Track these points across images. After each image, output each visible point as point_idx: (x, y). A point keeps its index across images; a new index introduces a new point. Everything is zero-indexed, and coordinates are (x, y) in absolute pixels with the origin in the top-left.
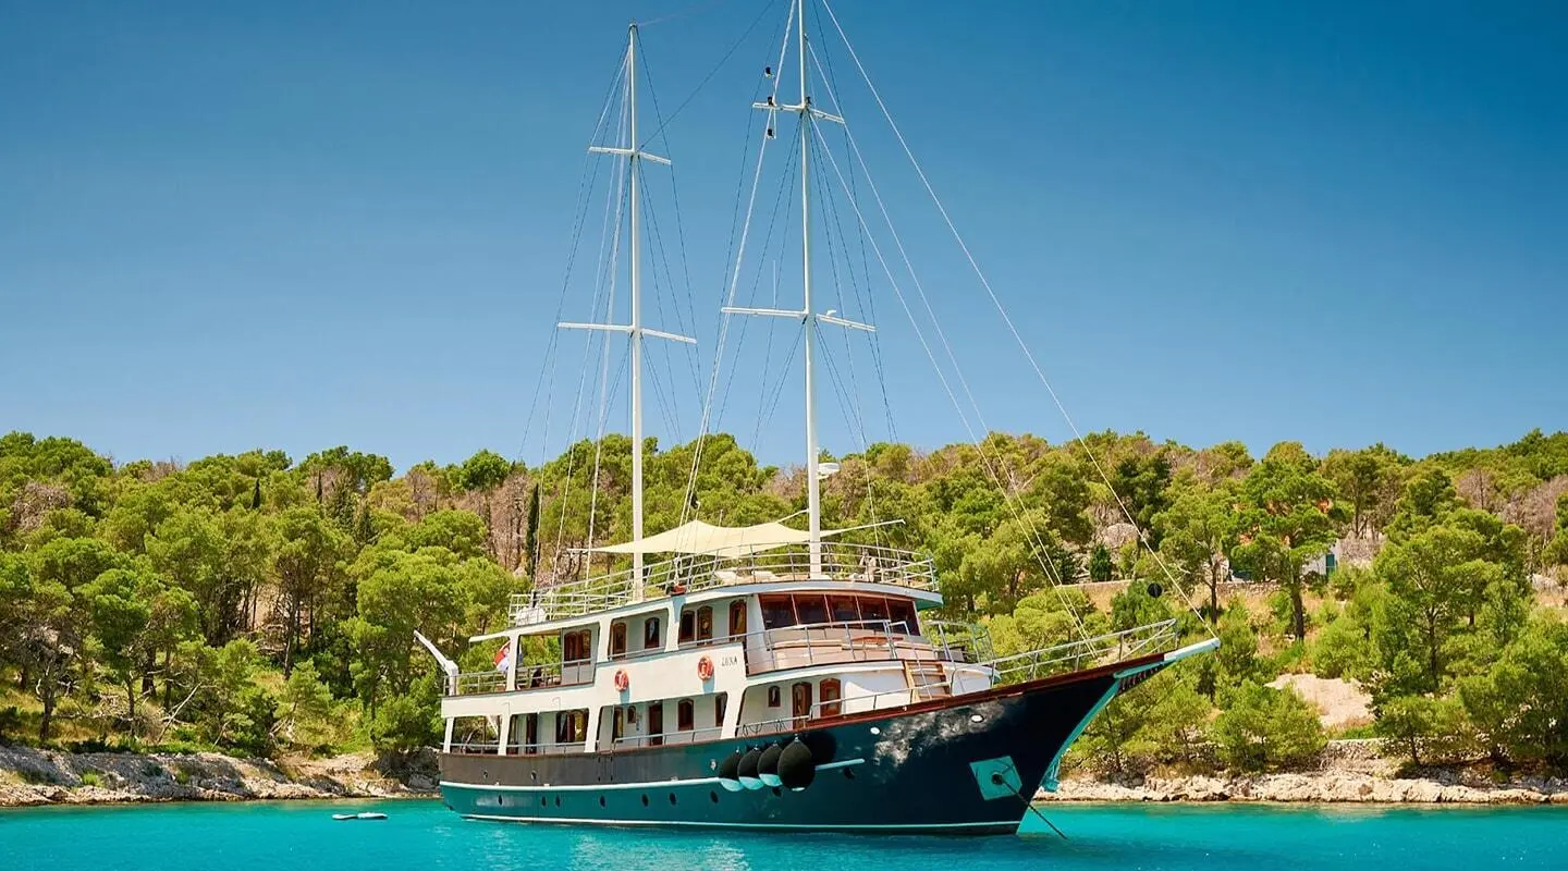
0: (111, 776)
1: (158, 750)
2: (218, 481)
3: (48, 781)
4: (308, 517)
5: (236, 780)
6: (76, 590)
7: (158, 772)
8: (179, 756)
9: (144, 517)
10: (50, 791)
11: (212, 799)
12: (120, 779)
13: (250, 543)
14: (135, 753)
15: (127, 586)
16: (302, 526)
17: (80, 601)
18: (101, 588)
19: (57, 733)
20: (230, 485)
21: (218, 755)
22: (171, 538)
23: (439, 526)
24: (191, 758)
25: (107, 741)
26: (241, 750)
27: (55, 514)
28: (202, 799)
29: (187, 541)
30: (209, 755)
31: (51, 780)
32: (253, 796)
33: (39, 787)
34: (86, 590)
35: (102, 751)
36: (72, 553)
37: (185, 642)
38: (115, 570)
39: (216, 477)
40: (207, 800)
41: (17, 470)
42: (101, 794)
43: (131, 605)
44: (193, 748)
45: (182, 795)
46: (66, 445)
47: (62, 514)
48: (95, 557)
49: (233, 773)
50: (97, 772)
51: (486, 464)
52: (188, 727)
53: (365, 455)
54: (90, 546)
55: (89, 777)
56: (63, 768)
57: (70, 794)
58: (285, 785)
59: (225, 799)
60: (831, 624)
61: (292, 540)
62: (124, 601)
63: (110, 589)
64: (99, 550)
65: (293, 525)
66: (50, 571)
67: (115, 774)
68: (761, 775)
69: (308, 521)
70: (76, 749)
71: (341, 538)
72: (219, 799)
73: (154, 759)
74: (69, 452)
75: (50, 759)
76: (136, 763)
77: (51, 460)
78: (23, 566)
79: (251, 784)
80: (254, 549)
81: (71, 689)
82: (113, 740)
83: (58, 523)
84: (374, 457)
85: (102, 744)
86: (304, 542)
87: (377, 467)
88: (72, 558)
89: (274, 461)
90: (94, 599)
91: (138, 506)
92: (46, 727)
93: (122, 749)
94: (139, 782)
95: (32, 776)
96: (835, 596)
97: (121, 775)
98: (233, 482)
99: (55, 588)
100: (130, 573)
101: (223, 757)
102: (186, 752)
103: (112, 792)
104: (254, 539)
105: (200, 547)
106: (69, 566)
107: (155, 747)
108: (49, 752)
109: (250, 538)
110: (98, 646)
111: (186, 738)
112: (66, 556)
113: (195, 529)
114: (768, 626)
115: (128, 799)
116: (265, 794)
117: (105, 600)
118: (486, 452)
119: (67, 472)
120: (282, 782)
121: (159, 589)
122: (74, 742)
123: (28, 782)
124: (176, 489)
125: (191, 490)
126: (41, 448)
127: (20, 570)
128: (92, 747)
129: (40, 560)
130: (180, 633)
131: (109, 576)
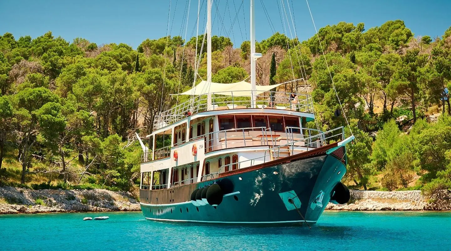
0: (50, 200)
1: (75, 188)
2: (124, 55)
3: (19, 202)
4: (157, 73)
5: (111, 202)
6: (33, 112)
7: (73, 198)
8: (85, 190)
9: (74, 76)
10: (19, 207)
11: (96, 211)
12: (54, 201)
13: (123, 87)
14: (64, 189)
15: (56, 110)
16: (154, 77)
17: (34, 118)
18: (44, 111)
19: (30, 180)
20: (130, 57)
21: (104, 190)
22: (84, 86)
23: (225, 75)
24: (91, 192)
25: (51, 183)
26: (116, 188)
27: (30, 76)
28: (91, 211)
29: (91, 87)
30: (99, 190)
31: (20, 202)
32: (118, 210)
33: (14, 205)
34: (37, 112)
35: (48, 189)
36: (31, 95)
37: (85, 137)
38: (51, 103)
39: (124, 53)
40: (93, 211)
41: (18, 55)
42: (43, 208)
43: (57, 120)
44: (93, 187)
45: (81, 209)
46: (45, 41)
47: (33, 76)
48: (41, 96)
49: (110, 198)
50: (43, 198)
51: (278, 40)
52: (94, 177)
53: (219, 37)
54: (39, 91)
55: (40, 201)
56: (27, 196)
57: (28, 209)
58: (135, 204)
59: (102, 211)
60: (253, 128)
61: (149, 84)
62: (54, 117)
63: (48, 112)
64: (44, 93)
65: (149, 77)
66: (22, 103)
67: (52, 199)
68: (202, 199)
69: (156, 75)
70: (36, 187)
71: (176, 83)
72: (99, 211)
73: (73, 192)
74: (46, 45)
75: (21, 192)
76: (63, 193)
77: (38, 49)
78: (7, 102)
79: (118, 204)
80: (125, 90)
81: (42, 159)
82: (55, 183)
83: (33, 80)
84: (223, 38)
85: (48, 185)
86: (154, 85)
87: (224, 43)
88: (31, 97)
89: (176, 41)
90: (40, 116)
91: (72, 71)
92: (24, 177)
93: (59, 187)
94: (63, 203)
95: (11, 200)
96: (256, 116)
97: (55, 199)
98: (131, 56)
99: (24, 112)
100: (58, 104)
101: (107, 191)
102: (89, 189)
103: (49, 208)
104: (125, 85)
105: (98, 90)
106: (30, 101)
107: (74, 186)
108: (22, 189)
109: (123, 85)
110: (42, 139)
111: (92, 181)
112: (28, 96)
113: (96, 81)
114: (220, 130)
115: (55, 211)
116: (123, 209)
117: (45, 117)
118: (278, 34)
119: (45, 55)
120: (134, 203)
121: (73, 111)
122: (36, 184)
123: (9, 203)
124: (100, 60)
125: (106, 61)
126: (34, 43)
127: (6, 104)
128: (44, 186)
129: (18, 98)
130: (83, 132)
131: (47, 105)
